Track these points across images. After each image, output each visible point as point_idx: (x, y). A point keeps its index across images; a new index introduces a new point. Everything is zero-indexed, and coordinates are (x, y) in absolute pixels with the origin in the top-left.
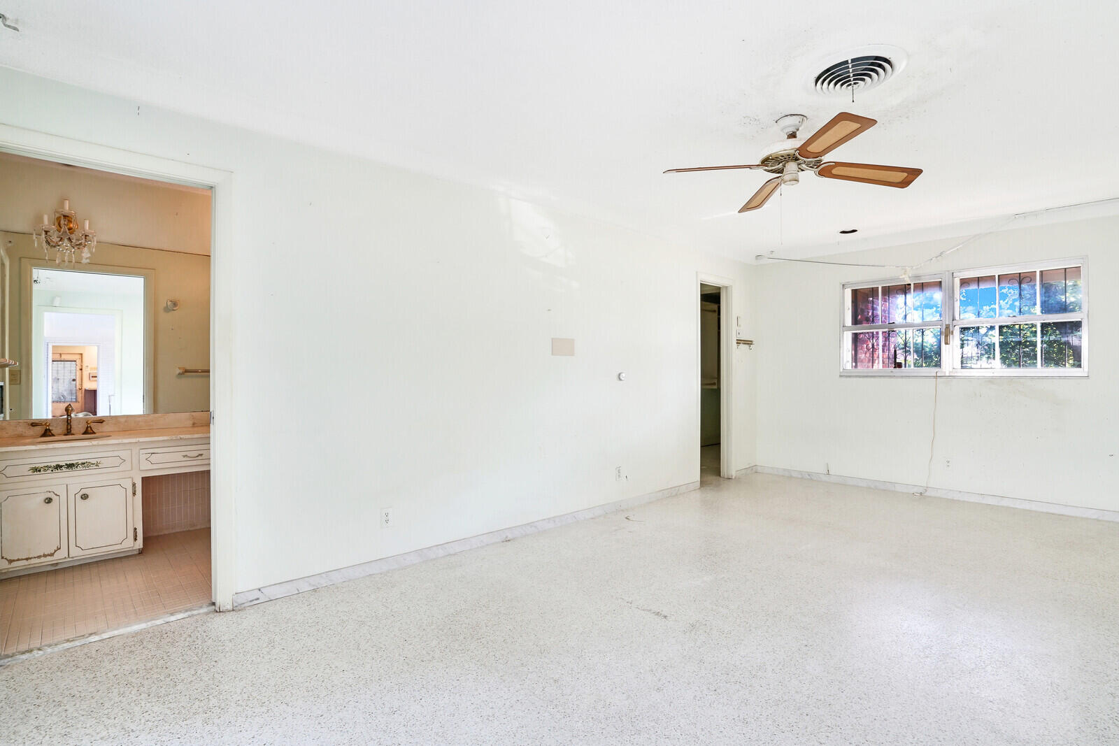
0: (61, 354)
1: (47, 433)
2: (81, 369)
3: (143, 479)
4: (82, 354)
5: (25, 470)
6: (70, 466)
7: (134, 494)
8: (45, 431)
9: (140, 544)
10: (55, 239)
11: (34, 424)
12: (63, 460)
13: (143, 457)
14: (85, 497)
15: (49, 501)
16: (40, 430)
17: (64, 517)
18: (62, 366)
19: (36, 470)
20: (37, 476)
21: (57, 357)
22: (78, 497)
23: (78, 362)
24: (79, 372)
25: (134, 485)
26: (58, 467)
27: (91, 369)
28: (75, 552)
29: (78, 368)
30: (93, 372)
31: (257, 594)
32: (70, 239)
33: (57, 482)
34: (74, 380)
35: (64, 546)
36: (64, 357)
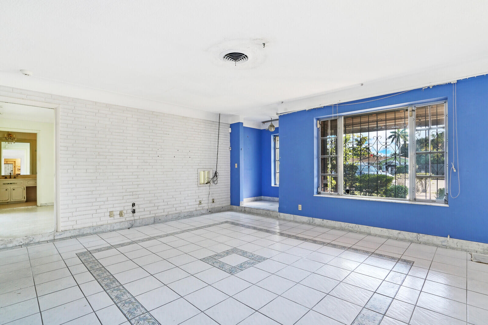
0: (7, 162)
1: (6, 178)
2: (15, 167)
3: (26, 187)
4: (15, 161)
5: (2, 184)
6: (11, 184)
7: (24, 190)
8: (5, 177)
9: (25, 200)
10: (8, 139)
11: (3, 176)
12: (9, 182)
13: (26, 183)
14: (14, 190)
15: (7, 190)
16: (4, 177)
17: (10, 195)
18: (8, 166)
19: (4, 184)
20: (4, 185)
21: (6, 162)
22: (12, 190)
23: (14, 164)
24: (14, 168)
25: (24, 188)
26: (8, 184)
27: (19, 167)
28: (12, 200)
29: (14, 166)
30: (19, 168)
31: (46, 204)
32: (11, 139)
33: (9, 187)
34: (12, 171)
35: (10, 199)
36: (8, 162)
